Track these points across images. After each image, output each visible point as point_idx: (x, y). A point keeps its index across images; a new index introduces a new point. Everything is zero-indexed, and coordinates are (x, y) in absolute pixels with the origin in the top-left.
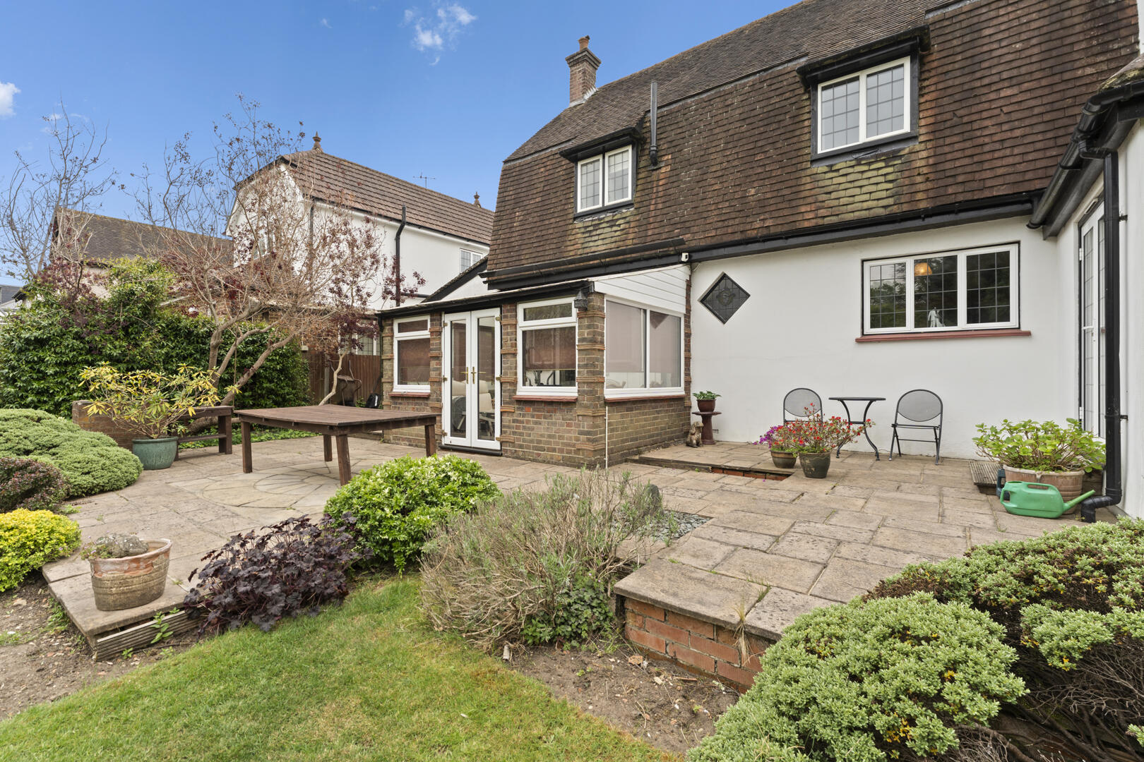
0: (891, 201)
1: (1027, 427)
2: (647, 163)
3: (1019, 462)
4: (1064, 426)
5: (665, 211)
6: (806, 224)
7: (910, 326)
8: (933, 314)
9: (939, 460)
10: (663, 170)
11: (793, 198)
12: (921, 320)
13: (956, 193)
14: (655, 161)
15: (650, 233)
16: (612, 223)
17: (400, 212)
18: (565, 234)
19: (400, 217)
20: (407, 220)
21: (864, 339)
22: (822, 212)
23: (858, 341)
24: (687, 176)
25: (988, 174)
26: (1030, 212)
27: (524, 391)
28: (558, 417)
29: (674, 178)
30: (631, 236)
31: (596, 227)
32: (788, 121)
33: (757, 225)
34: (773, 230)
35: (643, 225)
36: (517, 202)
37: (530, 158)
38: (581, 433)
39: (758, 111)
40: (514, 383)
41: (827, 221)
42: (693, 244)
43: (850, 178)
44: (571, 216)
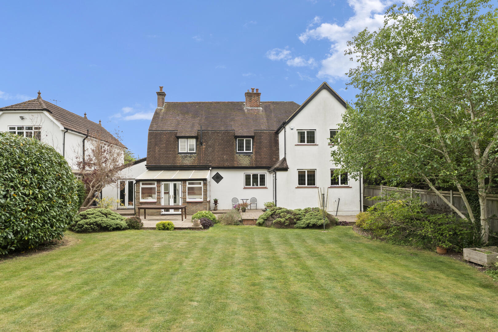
0: (249, 164)
1: (269, 203)
2: (199, 143)
3: (268, 207)
4: (272, 202)
5: (205, 157)
6: (236, 166)
7: (251, 186)
8: (255, 184)
9: (256, 209)
10: (204, 147)
11: (233, 160)
12: (253, 185)
13: (259, 165)
14: (201, 144)
15: (201, 161)
16: (190, 157)
17: (87, 131)
18: (175, 157)
19: (86, 134)
20: (89, 135)
21: (245, 188)
22: (238, 164)
23: (244, 188)
24: (210, 150)
25: (262, 162)
26: (269, 170)
27: (188, 200)
28: (198, 205)
29: (206, 149)
30: (196, 161)
31: (186, 157)
32: (231, 143)
33: (226, 164)
34: (230, 166)
35: (199, 159)
36: (156, 144)
37: (159, 131)
38: (204, 208)
39: (225, 139)
40: (186, 199)
41: (239, 166)
42: (212, 166)
43: (243, 158)
44: (177, 153)
